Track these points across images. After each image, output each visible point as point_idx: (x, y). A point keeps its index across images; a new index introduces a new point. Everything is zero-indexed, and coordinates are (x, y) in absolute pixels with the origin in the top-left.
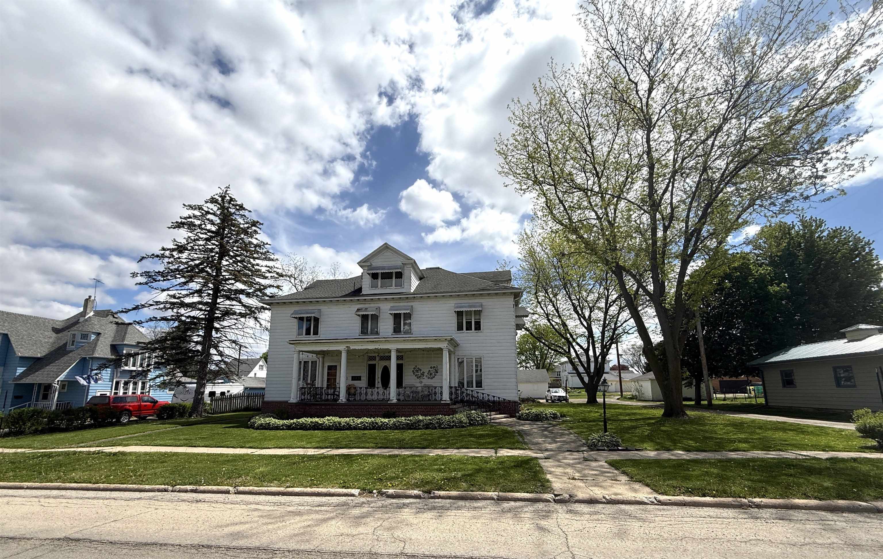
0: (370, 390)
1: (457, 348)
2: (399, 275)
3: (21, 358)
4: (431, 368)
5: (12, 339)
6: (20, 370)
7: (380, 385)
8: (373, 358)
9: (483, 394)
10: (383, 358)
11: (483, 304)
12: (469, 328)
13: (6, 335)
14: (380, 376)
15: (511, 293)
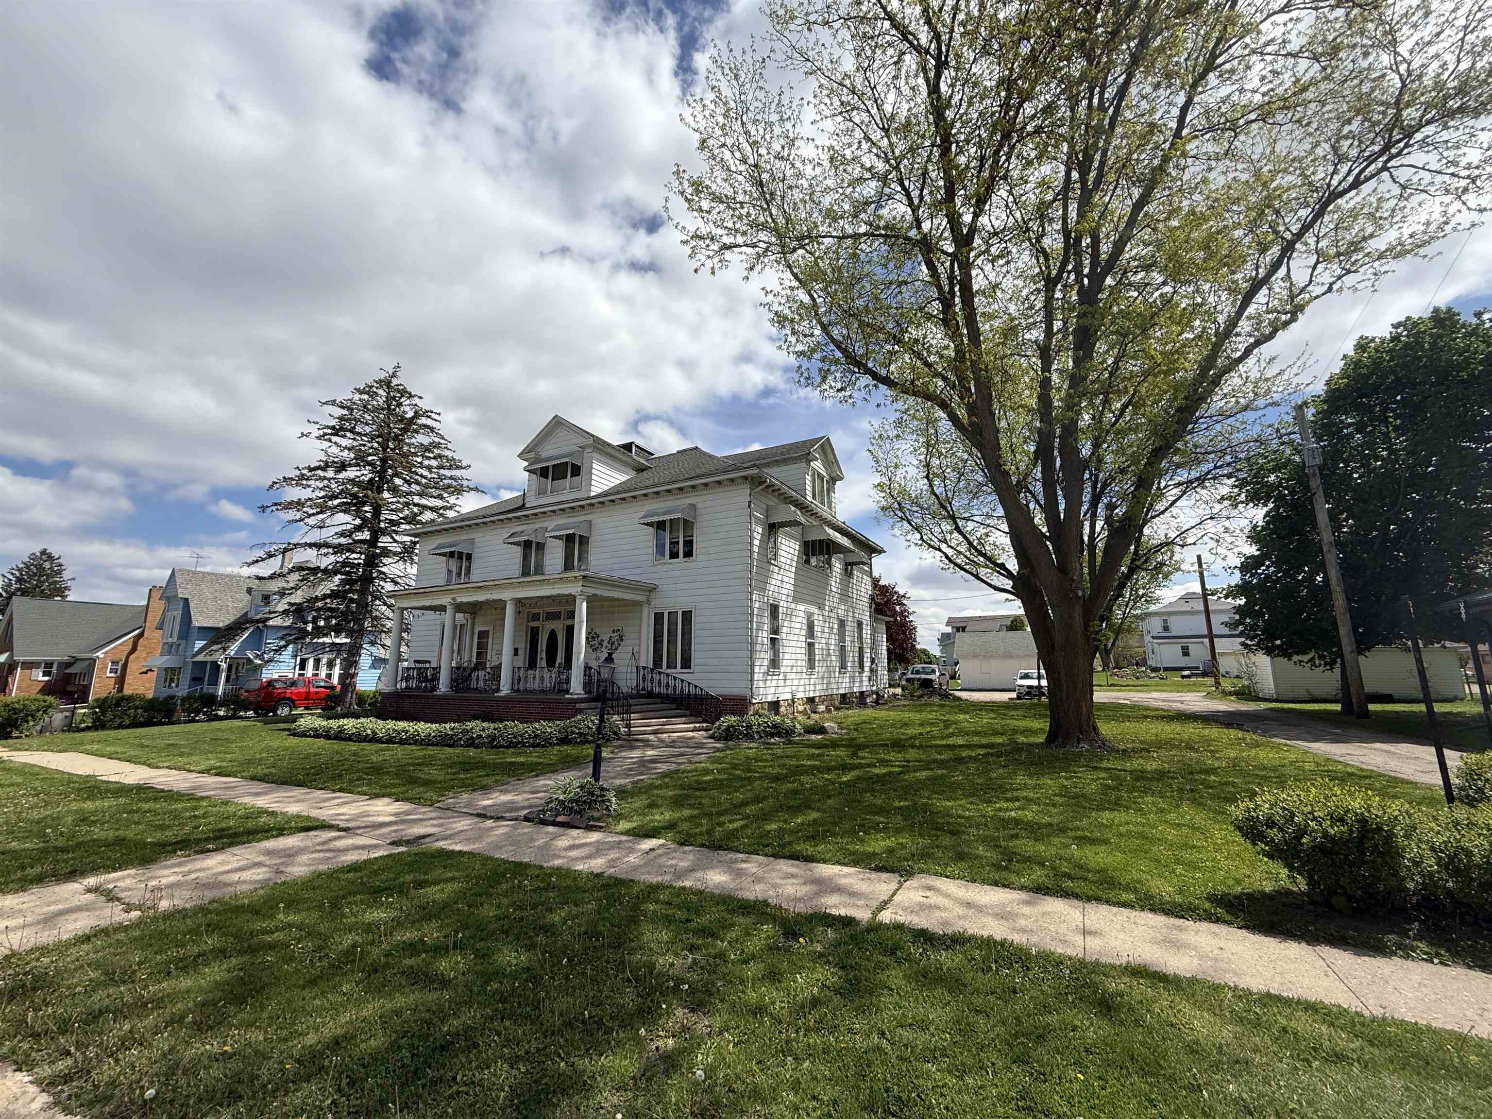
0: (531, 672)
1: (653, 595)
2: (576, 471)
3: (201, 629)
4: (614, 632)
5: (192, 605)
6: (199, 644)
7: (544, 664)
8: (535, 617)
9: (682, 681)
10: (555, 616)
11: (698, 506)
12: (674, 555)
13: (186, 600)
14: (544, 649)
15: (745, 478)
